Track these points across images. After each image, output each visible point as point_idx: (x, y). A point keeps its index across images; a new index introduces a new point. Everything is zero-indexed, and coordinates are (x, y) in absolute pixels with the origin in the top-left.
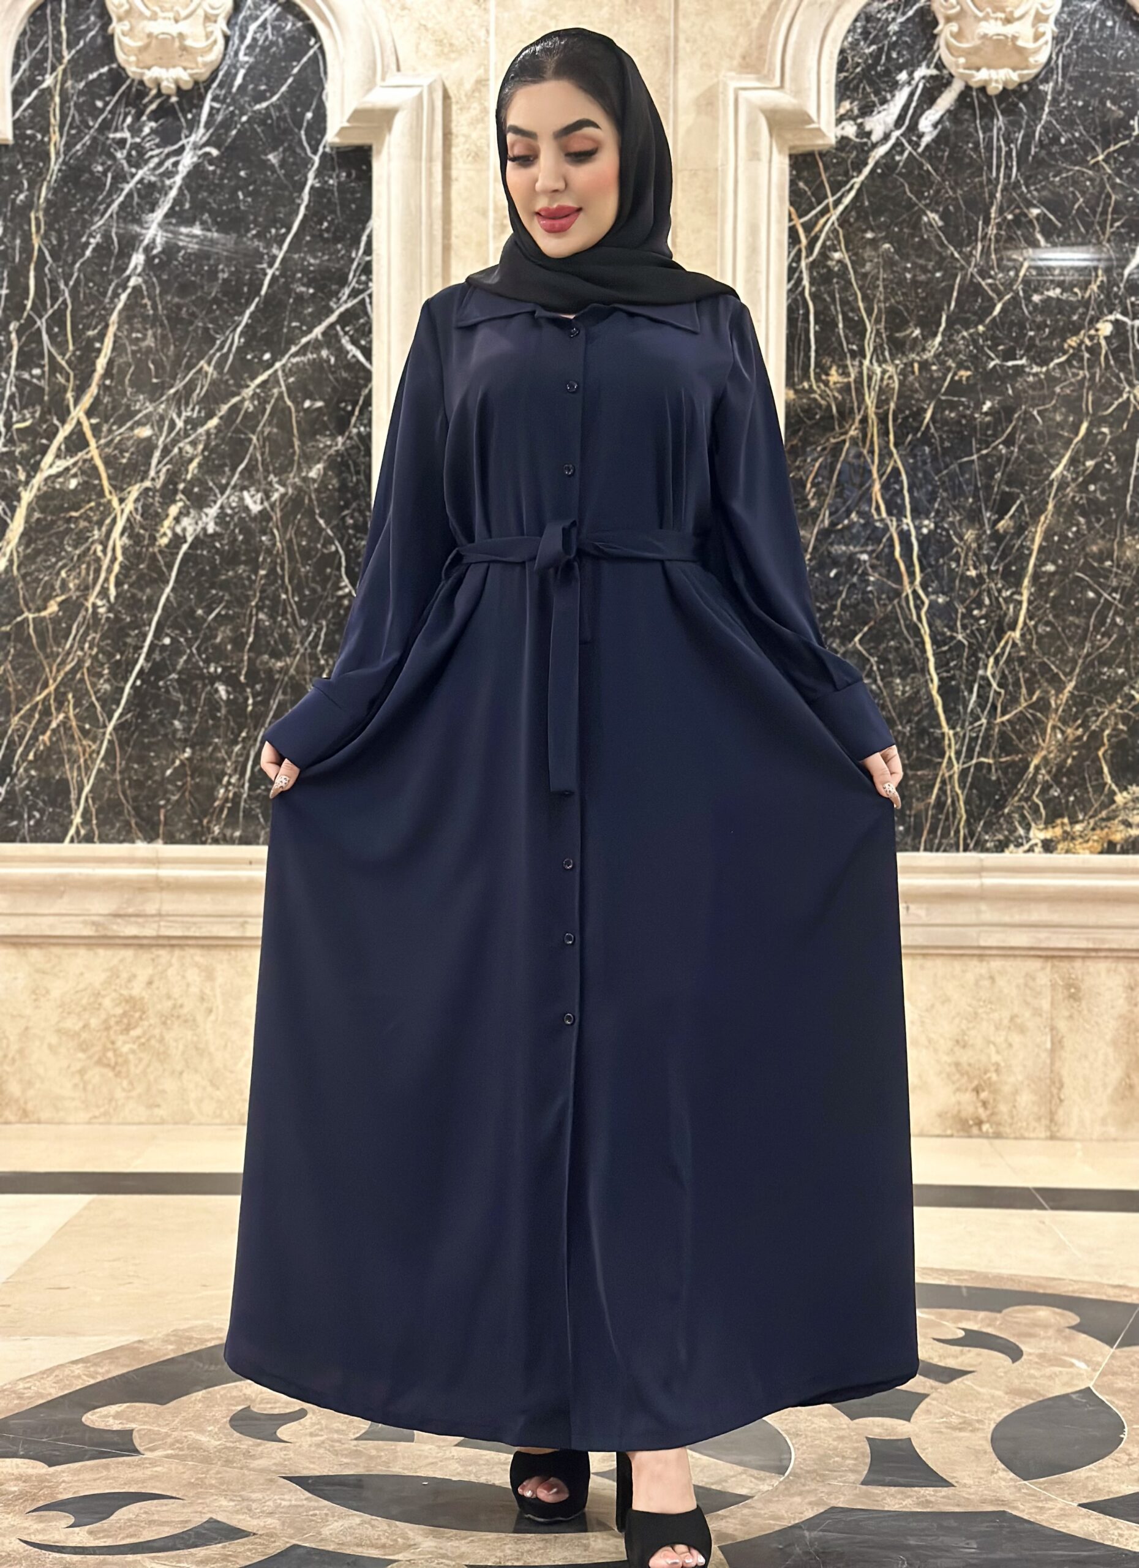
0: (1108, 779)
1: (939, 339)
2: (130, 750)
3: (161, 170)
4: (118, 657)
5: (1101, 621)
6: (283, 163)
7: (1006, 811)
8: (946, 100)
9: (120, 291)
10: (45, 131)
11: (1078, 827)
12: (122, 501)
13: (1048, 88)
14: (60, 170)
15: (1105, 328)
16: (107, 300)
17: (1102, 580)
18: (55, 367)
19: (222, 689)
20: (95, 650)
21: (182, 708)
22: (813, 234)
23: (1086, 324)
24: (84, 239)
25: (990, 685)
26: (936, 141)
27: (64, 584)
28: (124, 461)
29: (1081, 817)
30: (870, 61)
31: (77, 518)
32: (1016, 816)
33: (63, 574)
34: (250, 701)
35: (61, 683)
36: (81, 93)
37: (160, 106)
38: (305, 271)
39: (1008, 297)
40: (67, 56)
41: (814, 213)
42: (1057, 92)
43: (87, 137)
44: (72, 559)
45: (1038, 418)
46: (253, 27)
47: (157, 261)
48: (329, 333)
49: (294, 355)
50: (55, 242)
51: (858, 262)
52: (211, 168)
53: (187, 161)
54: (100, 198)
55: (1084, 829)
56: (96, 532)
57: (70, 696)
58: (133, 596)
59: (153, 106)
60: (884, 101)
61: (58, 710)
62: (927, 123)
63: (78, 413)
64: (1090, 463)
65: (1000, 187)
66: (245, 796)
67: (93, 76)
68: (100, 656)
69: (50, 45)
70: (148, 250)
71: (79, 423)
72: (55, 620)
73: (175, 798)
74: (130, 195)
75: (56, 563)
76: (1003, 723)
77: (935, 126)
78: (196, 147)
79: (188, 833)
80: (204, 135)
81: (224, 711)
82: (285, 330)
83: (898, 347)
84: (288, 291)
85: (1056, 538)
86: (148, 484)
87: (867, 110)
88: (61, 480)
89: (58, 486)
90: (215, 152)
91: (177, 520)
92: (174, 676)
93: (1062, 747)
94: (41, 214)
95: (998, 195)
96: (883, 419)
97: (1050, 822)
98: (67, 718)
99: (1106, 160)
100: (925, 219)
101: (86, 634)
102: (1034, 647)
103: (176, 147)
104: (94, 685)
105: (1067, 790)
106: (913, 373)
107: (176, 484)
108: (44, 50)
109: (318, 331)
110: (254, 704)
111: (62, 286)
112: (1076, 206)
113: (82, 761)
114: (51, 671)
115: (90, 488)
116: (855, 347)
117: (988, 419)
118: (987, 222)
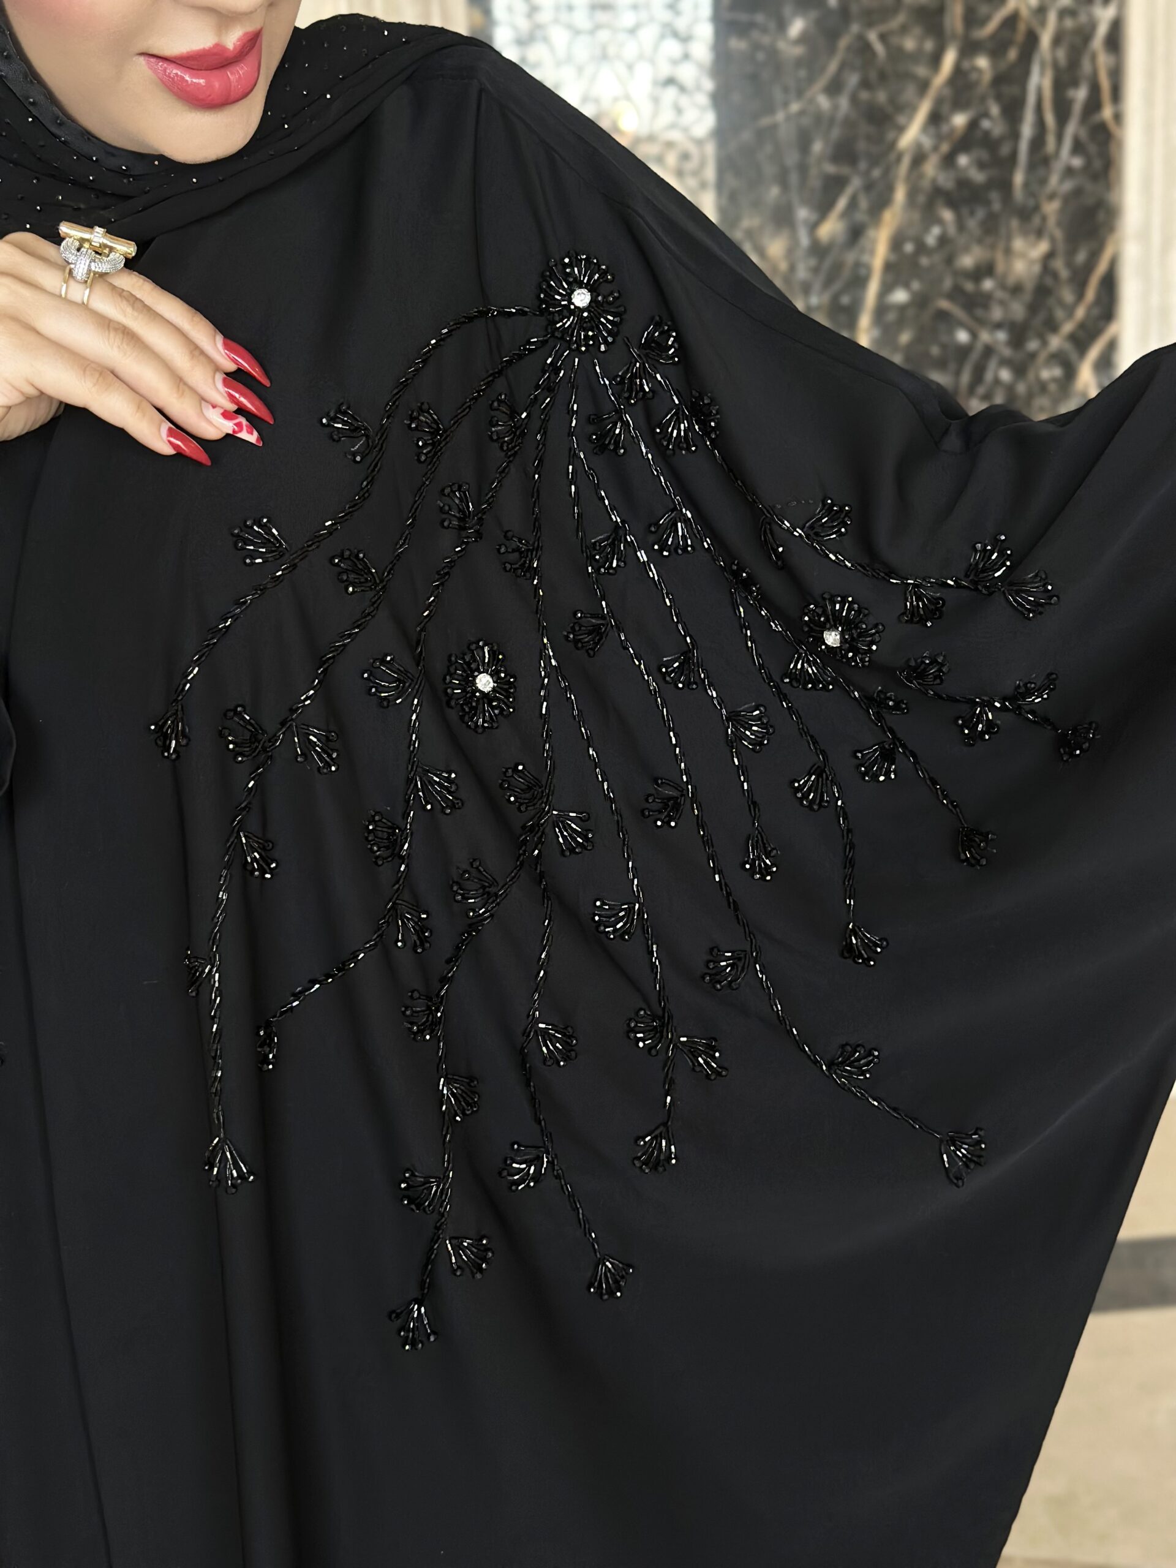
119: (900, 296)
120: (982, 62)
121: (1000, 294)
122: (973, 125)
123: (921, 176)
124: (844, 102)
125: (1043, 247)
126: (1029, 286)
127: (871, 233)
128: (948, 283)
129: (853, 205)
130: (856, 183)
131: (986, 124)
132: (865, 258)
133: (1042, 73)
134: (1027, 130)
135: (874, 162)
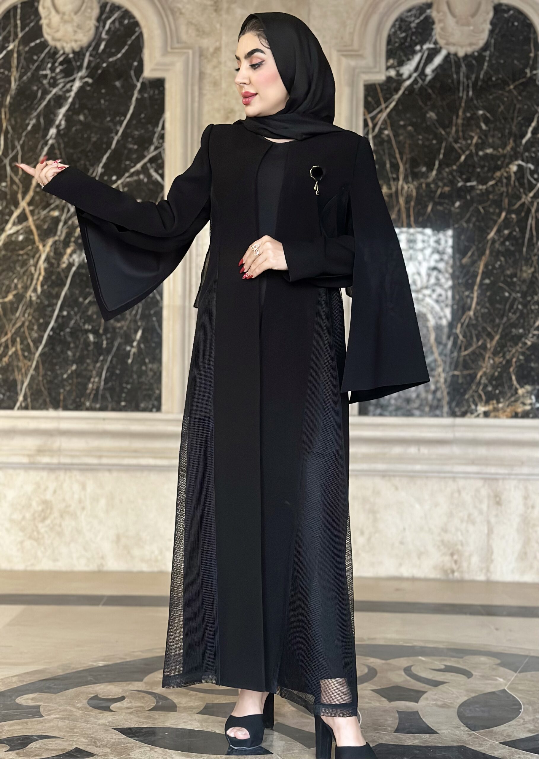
0: (515, 382)
1: (434, 173)
2: (46, 365)
3: (65, 89)
4: (41, 321)
5: (511, 307)
6: (123, 86)
7: (467, 397)
8: (438, 60)
9: (44, 145)
10: (9, 70)
11: (501, 405)
12: (44, 246)
13: (487, 53)
14: (16, 89)
15: (514, 168)
16: (38, 151)
17: (512, 288)
18: (13, 182)
19: (91, 337)
20: (30, 318)
21: (72, 345)
22: (375, 121)
23: (505, 165)
24: (27, 122)
25: (458, 337)
26: (434, 79)
27: (16, 286)
28: (45, 227)
29: (502, 400)
30: (402, 41)
31: (22, 255)
32: (471, 400)
33: (16, 281)
34: (105, 342)
35: (15, 333)
36: (27, 52)
37: (64, 59)
38: (133, 137)
39: (467, 153)
40: (20, 35)
41: (375, 112)
42: (490, 56)
43: (29, 74)
44: (19, 274)
45: (482, 211)
46: (109, 22)
47: (62, 132)
48: (144, 167)
49: (128, 177)
50: (13, 122)
51: (396, 135)
52: (88, 88)
53: (77, 85)
54: (35, 102)
55: (504, 406)
56: (32, 262)
57: (18, 339)
58: (49, 292)
59: (61, 59)
60: (409, 59)
61: (13, 346)
62: (429, 70)
63: (23, 204)
64: (506, 232)
65: (464, 101)
66: (102, 387)
67: (32, 44)
68: (33, 321)
69: (12, 30)
70: (58, 127)
71: (24, 210)
72: (11, 302)
73: (68, 388)
74: (49, 101)
75: (12, 276)
76: (465, 356)
77: (433, 71)
78: (82, 78)
79: (74, 405)
80: (86, 72)
81: (91, 348)
82: (123, 166)
83: (415, 176)
84: (125, 147)
85: (490, 267)
86: (56, 238)
87: (401, 63)
88: (15, 236)
89: (13, 239)
90: (90, 81)
91: (71, 255)
92: (68, 330)
93: (494, 367)
94: (7, 110)
95: (463, 104)
96: (408, 210)
97: (487, 402)
98: (16, 350)
99: (515, 88)
100: (428, 115)
101: (26, 309)
102: (480, 319)
103: (72, 78)
104: (29, 334)
105: (495, 387)
106: (422, 188)
107: (70, 238)
108: (9, 32)
109: (139, 166)
110: (107, 344)
111: (16, 143)
112: (500, 110)
113: (23, 371)
114: (9, 327)
115: (29, 240)
116: (395, 176)
117: (458, 211)
118: (457, 117)
119: (487, 281)
120: (514, 216)
121: (518, 283)
122: (510, 233)
123: (494, 247)
124: (471, 225)
125: (532, 269)
126: (528, 281)
127: (479, 262)
128: (502, 278)
129: (473, 254)
130: (474, 248)
131: (514, 233)
132: (476, 270)
133: (532, 220)
134: (527, 236)
135: (479, 243)
